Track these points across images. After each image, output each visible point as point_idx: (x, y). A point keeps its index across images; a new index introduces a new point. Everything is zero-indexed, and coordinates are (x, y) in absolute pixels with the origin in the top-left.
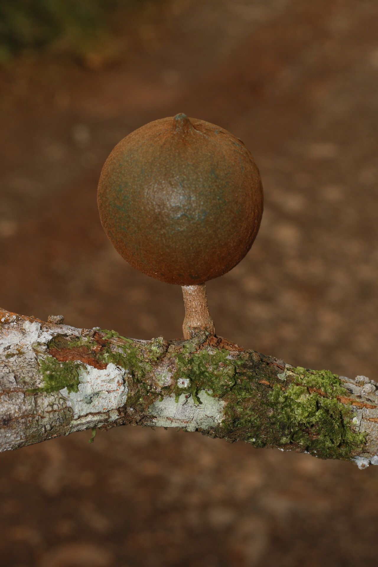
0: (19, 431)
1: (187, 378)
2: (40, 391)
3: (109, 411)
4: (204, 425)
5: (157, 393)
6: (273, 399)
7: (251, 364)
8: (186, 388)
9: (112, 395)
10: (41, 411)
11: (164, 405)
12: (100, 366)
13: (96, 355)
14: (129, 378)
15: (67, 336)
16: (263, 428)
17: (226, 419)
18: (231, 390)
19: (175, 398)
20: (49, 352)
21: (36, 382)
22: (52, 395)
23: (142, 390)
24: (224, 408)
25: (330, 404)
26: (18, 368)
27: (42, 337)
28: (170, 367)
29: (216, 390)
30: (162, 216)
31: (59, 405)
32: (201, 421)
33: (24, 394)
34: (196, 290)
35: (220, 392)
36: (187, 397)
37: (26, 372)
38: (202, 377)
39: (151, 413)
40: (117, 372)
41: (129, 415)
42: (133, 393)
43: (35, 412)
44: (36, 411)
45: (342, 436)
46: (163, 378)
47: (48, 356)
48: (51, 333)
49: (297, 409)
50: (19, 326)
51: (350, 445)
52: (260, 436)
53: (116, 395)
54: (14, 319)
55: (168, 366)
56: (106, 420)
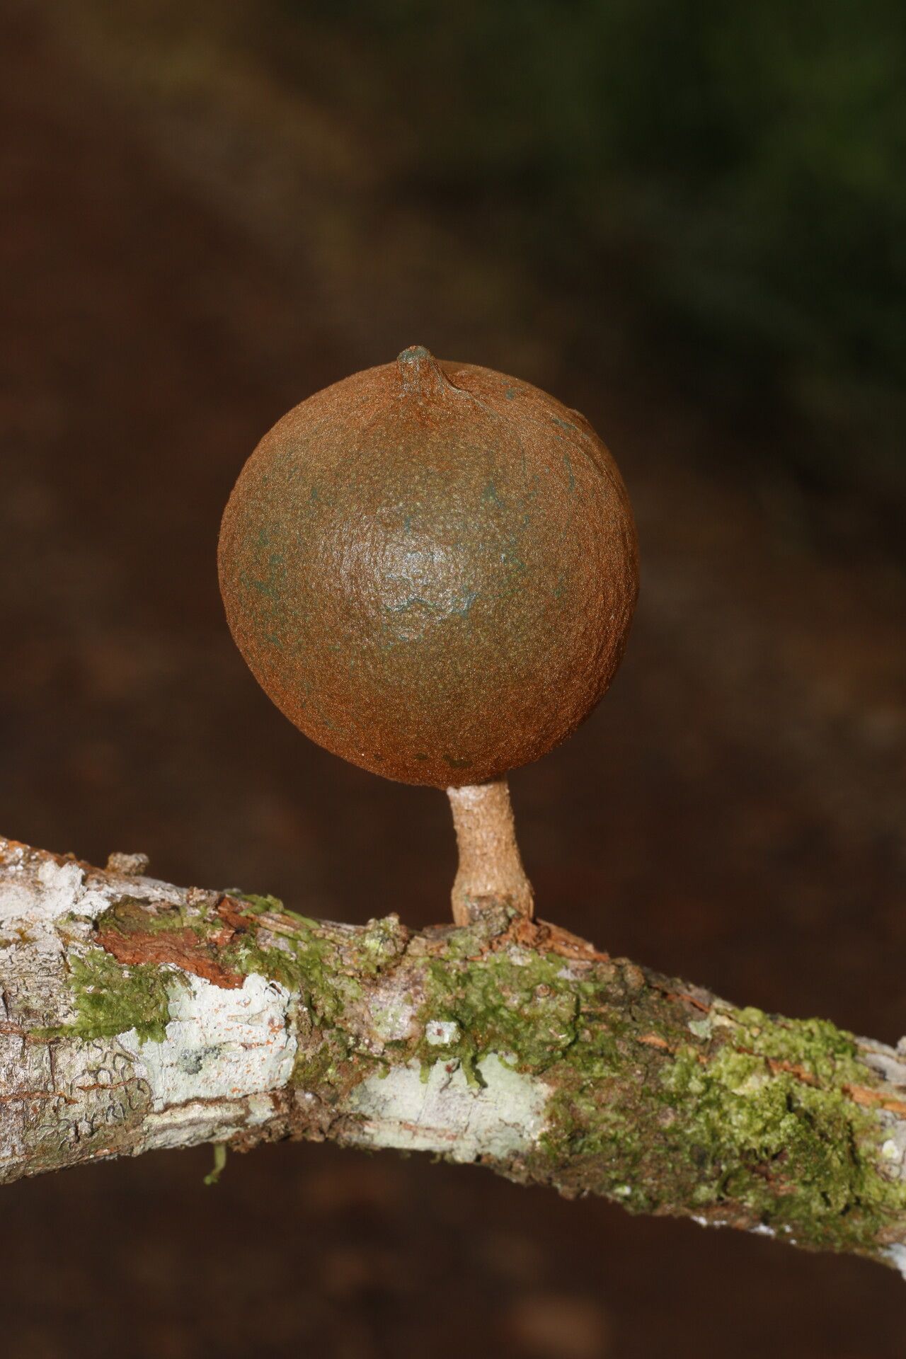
0: (7, 1132)
1: (450, 1020)
2: (65, 1035)
3: (246, 1096)
4: (497, 1145)
5: (374, 1058)
6: (675, 1084)
7: (621, 992)
8: (447, 1045)
9: (256, 1054)
10: (67, 1084)
11: (391, 1089)
12: (227, 980)
13: (219, 952)
14: (299, 1013)
15: (149, 903)
16: (647, 1158)
17: (551, 1131)
18: (565, 1055)
19: (419, 1072)
20: (98, 939)
21: (56, 1010)
22: (97, 1045)
23: (336, 1047)
24: (546, 1104)
25: (822, 1103)
26: (14, 975)
27: (83, 902)
28: (409, 993)
29: (526, 1055)
30: (361, 604)
31: (113, 1072)
32: (489, 1134)
33: (24, 1039)
34: (482, 802)
35: (534, 1061)
36: (449, 1069)
37: (35, 985)
38: (491, 1019)
39: (357, 1107)
40: (269, 995)
41: (300, 1112)
42: (310, 1053)
43: (50, 1087)
44: (53, 1084)
45: (851, 1187)
46: (390, 1019)
47: (94, 950)
48: (107, 895)
49: (738, 1113)
50: (29, 874)
51: (876, 1212)
52: (642, 1179)
53: (265, 1056)
54: (17, 856)
55: (405, 989)
56: (240, 1121)
